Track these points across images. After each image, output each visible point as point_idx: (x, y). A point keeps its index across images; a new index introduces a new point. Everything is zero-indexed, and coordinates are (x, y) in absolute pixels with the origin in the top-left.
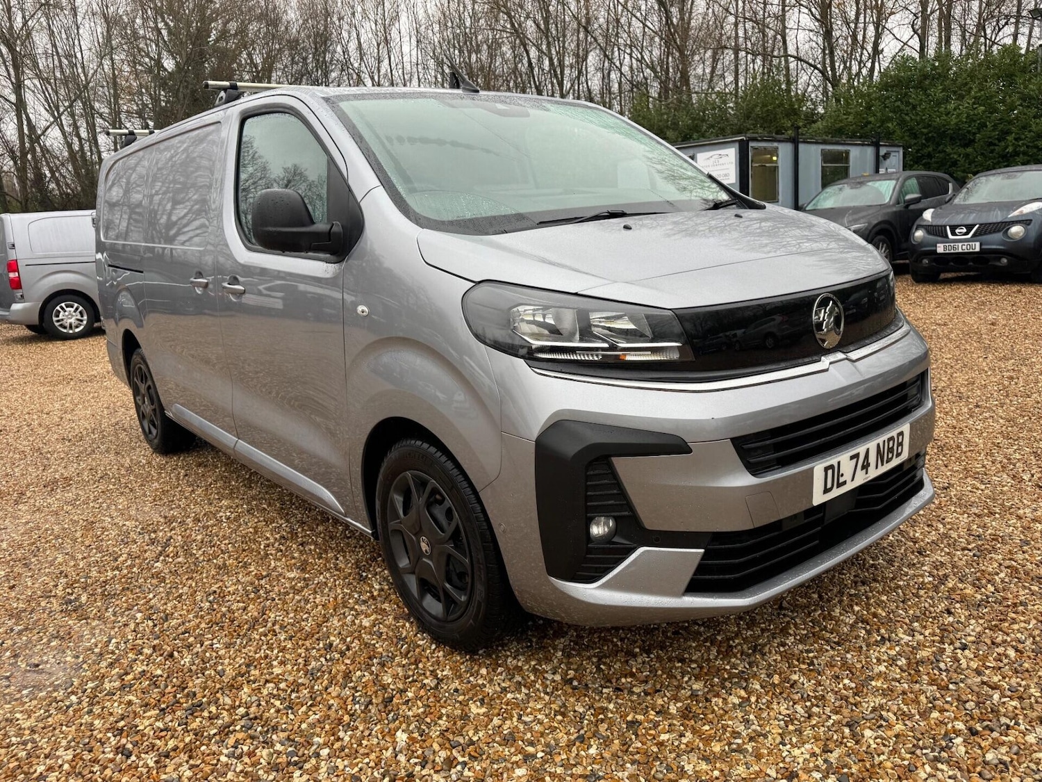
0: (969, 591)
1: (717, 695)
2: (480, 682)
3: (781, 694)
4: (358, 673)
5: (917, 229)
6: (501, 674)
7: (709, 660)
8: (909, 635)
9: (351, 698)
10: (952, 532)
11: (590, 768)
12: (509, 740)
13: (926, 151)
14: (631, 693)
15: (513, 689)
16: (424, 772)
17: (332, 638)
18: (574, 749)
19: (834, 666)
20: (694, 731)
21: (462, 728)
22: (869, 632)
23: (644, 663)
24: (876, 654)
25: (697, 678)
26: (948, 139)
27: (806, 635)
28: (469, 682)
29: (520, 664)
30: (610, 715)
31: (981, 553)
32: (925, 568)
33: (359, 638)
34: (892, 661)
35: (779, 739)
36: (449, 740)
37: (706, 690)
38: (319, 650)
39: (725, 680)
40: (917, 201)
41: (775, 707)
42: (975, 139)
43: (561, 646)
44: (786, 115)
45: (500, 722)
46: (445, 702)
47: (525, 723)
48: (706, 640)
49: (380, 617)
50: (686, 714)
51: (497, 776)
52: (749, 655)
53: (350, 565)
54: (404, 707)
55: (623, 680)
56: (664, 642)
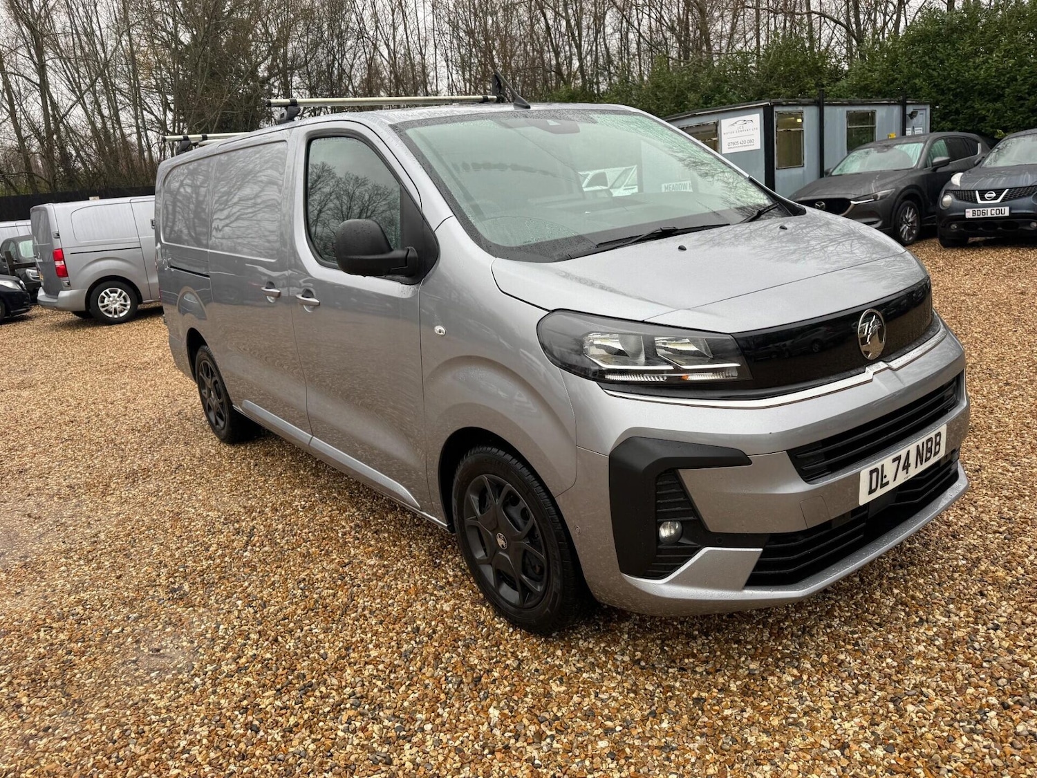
0: (1001, 573)
1: (772, 674)
2: (557, 662)
3: (830, 672)
4: (447, 655)
5: (945, 194)
6: (574, 655)
7: (762, 642)
8: (945, 616)
9: (444, 678)
10: (983, 515)
11: (663, 740)
12: (590, 715)
13: (953, 107)
14: (695, 672)
15: (587, 668)
16: (518, 745)
17: (418, 622)
18: (648, 723)
19: (877, 646)
20: (754, 707)
21: (547, 705)
22: (908, 614)
23: (703, 644)
24: (915, 634)
25: (753, 658)
26: (976, 94)
27: (850, 617)
28: (547, 663)
29: (591, 646)
30: (677, 693)
31: (1012, 536)
32: (959, 551)
33: (443, 622)
34: (930, 641)
35: (830, 714)
36: (536, 715)
37: (762, 669)
38: (408, 633)
39: (778, 660)
40: (945, 163)
41: (825, 684)
42: (1004, 92)
43: (626, 629)
44: (810, 73)
45: (580, 699)
46: (528, 681)
47: (602, 700)
48: (758, 623)
49: (458, 602)
50: (745, 691)
51: (583, 748)
52: (798, 637)
53: (423, 552)
54: (492, 686)
55: (686, 661)
56: (721, 625)
